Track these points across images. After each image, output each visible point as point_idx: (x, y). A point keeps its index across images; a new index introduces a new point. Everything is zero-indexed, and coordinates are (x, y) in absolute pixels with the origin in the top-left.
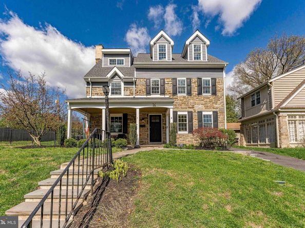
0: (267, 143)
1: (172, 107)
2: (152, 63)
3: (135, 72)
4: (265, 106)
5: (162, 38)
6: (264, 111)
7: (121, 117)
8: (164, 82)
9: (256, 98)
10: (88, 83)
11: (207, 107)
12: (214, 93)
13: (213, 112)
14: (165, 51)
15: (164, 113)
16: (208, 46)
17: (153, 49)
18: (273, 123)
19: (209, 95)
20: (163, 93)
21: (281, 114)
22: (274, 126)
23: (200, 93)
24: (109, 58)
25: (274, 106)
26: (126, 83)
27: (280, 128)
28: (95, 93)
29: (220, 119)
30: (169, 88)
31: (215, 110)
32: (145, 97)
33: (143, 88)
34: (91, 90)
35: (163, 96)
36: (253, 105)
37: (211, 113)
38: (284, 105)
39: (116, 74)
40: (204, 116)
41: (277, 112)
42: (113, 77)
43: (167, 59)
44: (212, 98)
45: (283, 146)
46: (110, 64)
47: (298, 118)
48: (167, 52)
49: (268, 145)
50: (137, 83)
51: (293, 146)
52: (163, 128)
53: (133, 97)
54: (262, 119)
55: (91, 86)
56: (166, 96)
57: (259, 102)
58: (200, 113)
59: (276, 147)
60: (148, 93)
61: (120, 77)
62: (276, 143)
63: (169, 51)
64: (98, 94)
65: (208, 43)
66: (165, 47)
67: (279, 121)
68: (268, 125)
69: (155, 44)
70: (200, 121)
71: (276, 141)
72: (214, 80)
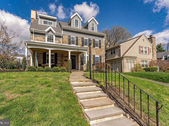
0: (118, 70)
1: (87, 52)
2: (71, 28)
3: (62, 31)
4: (117, 55)
5: (76, 16)
6: (117, 57)
7: (53, 55)
8: (78, 39)
9: (113, 51)
10: (32, 33)
11: (97, 53)
12: (100, 47)
13: (100, 56)
14: (78, 23)
15: (77, 54)
16: (97, 25)
17: (72, 21)
18: (120, 62)
19: (98, 48)
20: (77, 44)
21: (124, 59)
22: (121, 63)
23: (94, 47)
24: (43, 20)
25: (121, 55)
26: (56, 36)
27: (124, 64)
28: (36, 39)
29: (102, 59)
30: (80, 42)
31: (100, 55)
32: (68, 45)
33: (67, 40)
34: (34, 37)
35: (77, 46)
36: (112, 54)
37: (99, 56)
38: (125, 55)
39: (50, 30)
40: (96, 57)
41: (123, 58)
42: (48, 32)
43: (79, 27)
44: (99, 49)
45: (125, 72)
46: (44, 23)
47: (132, 61)
48: (79, 24)
49: (118, 71)
50: (63, 37)
51: (128, 72)
52: (77, 62)
53: (60, 44)
54: (115, 60)
55: (34, 35)
56: (79, 46)
57: (114, 53)
58: (94, 56)
59: (122, 72)
60: (70, 44)
61: (53, 32)
62: (122, 70)
63: (80, 24)
64: (38, 40)
65: (98, 23)
66: (78, 21)
67: (123, 61)
68: (118, 63)
69: (73, 18)
70: (94, 59)
71: (122, 69)
72: (100, 41)
